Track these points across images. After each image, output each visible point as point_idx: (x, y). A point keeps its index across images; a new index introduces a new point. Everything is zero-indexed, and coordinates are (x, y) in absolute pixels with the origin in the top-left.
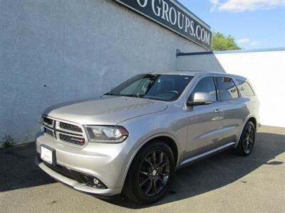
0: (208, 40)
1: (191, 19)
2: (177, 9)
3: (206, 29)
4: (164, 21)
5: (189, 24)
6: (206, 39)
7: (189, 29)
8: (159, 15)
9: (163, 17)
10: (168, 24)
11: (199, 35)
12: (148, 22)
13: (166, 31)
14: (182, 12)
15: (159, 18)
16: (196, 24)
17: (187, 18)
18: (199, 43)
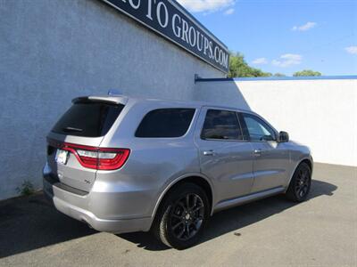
0: (226, 63)
1: (210, 39)
2: (197, 29)
3: (224, 51)
4: (184, 43)
5: (208, 46)
6: (224, 62)
7: (208, 50)
8: (179, 36)
9: (183, 38)
10: (188, 46)
11: (218, 57)
12: (167, 44)
13: (185, 54)
14: (201, 32)
15: (179, 40)
16: (214, 44)
17: (206, 39)
18: (217, 66)
